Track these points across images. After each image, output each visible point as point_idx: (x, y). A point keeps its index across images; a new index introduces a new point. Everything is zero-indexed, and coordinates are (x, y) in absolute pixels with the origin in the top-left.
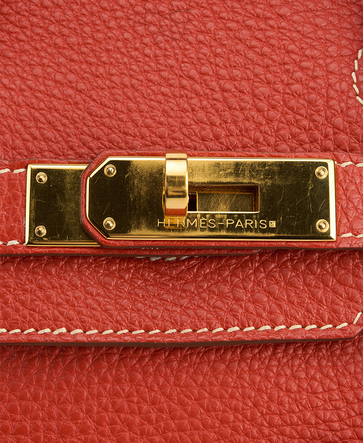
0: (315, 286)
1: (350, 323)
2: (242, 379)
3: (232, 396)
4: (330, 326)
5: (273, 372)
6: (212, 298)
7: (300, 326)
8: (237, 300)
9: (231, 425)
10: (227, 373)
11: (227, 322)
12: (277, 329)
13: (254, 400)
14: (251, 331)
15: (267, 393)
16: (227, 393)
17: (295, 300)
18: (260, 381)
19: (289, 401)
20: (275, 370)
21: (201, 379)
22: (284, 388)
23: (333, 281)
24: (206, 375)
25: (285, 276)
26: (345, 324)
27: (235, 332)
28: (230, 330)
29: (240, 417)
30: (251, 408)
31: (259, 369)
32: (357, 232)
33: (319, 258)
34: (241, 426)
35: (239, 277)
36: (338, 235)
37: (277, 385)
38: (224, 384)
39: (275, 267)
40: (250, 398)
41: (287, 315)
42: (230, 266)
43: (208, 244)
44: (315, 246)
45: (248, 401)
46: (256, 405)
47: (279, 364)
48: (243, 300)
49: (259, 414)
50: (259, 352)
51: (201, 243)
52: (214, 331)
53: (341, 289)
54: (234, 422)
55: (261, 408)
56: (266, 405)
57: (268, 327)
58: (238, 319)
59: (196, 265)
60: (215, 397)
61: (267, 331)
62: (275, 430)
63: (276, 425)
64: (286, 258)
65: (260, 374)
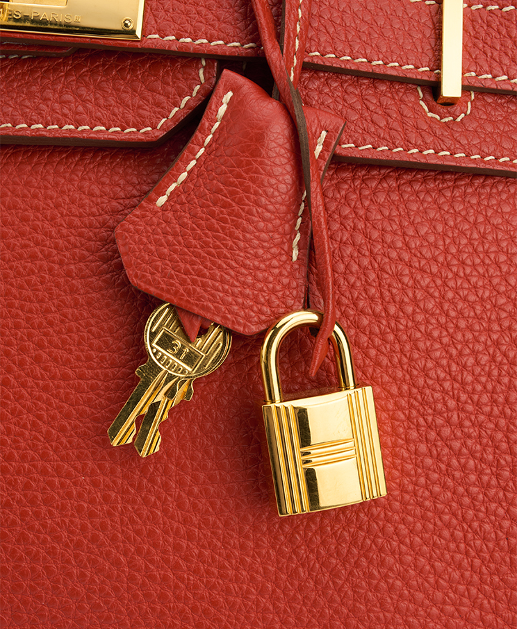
0: (123, 91)
1: (154, 128)
2: (46, 180)
3: (35, 196)
4: (134, 130)
5: (78, 176)
6: (20, 96)
7: (103, 128)
8: (45, 100)
9: (30, 223)
10: (32, 174)
11: (31, 120)
12: (80, 129)
13: (56, 201)
14: (53, 129)
15: (69, 195)
16: (30, 192)
17: (102, 102)
18: (63, 184)
19: (90, 204)
20: (80, 174)
21: (6, 178)
22: (86, 192)
23: (141, 87)
24: (11, 174)
25: (95, 81)
26: (149, 129)
27: (38, 129)
28: (33, 127)
29: (40, 216)
30: (51, 208)
31: (65, 172)
32: (164, 34)
33: (130, 65)
34: (40, 226)
35: (49, 79)
36: (144, 35)
37: (80, 188)
38: (28, 184)
39: (87, 71)
40: (51, 198)
41: (91, 117)
42: (42, 68)
43: (12, 35)
44: (119, 44)
45: (50, 201)
46: (57, 206)
47: (85, 170)
48: (50, 100)
49: (59, 215)
50: (67, 158)
51: (6, 34)
52: (18, 127)
53: (148, 94)
54: (33, 221)
55: (62, 209)
56: (66, 207)
57: (72, 127)
58: (43, 117)
59: (8, 65)
60: (17, 196)
61: (70, 130)
62: (73, 231)
63: (75, 226)
64: (97, 63)
65: (65, 178)
